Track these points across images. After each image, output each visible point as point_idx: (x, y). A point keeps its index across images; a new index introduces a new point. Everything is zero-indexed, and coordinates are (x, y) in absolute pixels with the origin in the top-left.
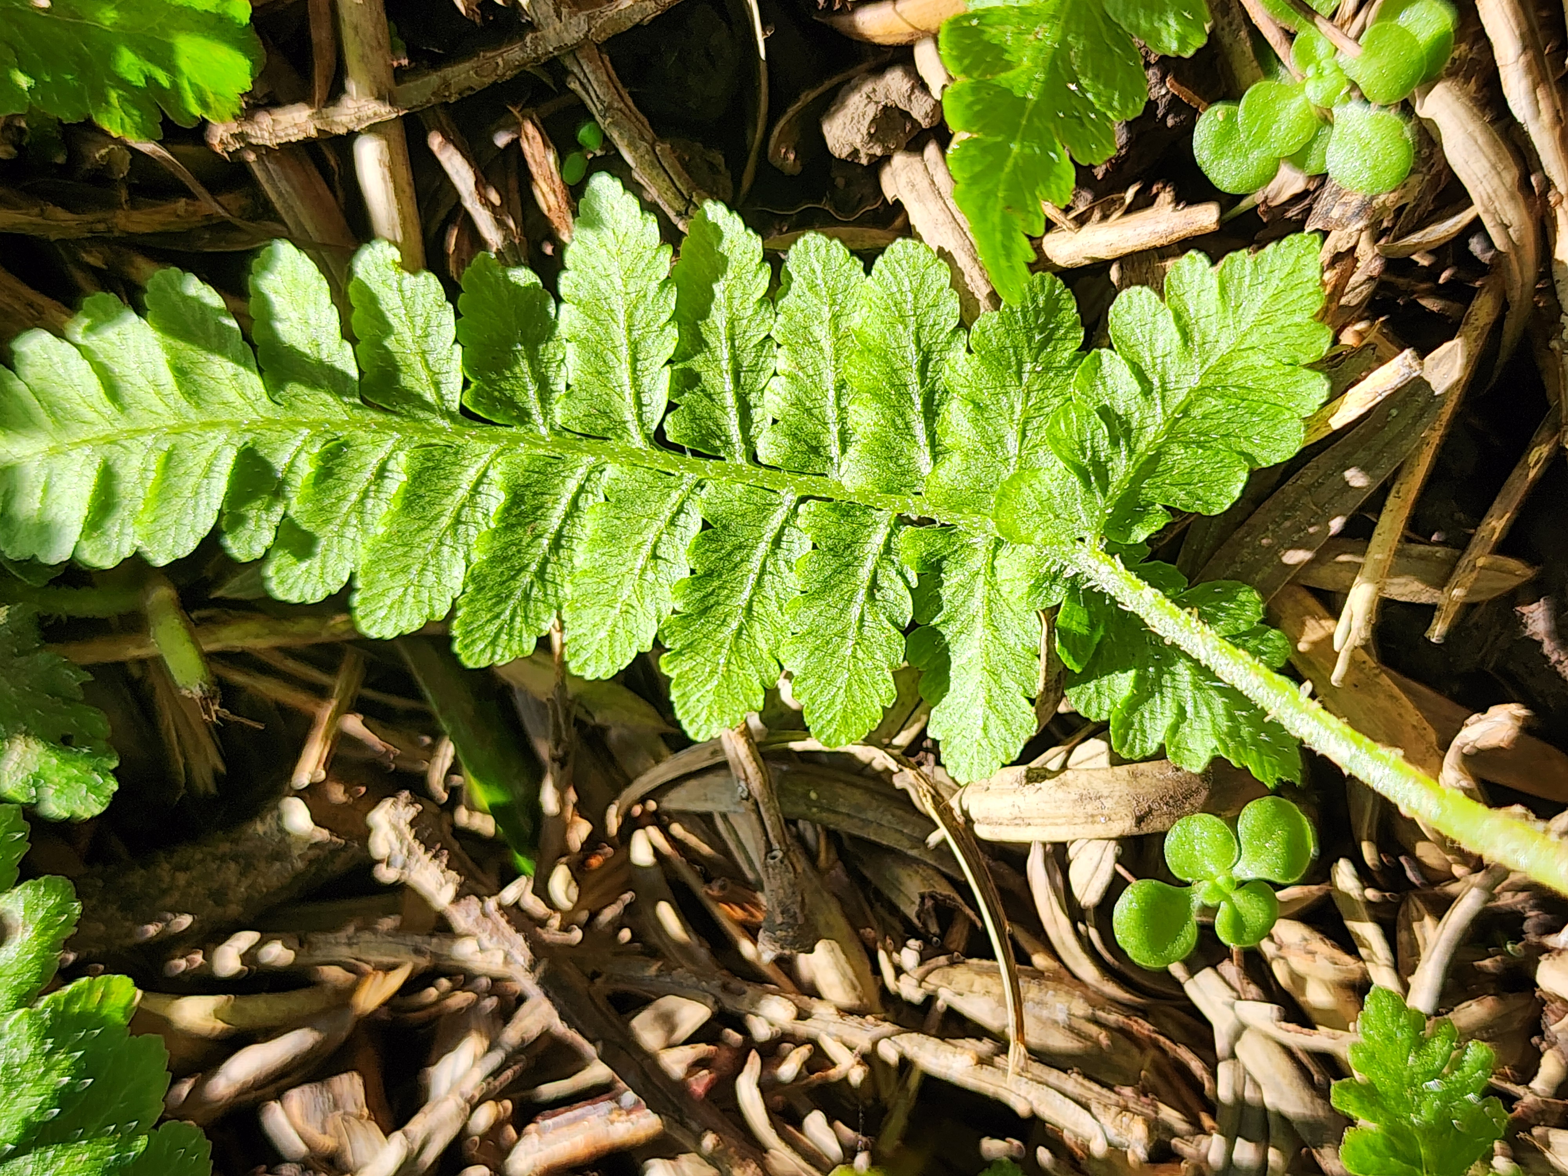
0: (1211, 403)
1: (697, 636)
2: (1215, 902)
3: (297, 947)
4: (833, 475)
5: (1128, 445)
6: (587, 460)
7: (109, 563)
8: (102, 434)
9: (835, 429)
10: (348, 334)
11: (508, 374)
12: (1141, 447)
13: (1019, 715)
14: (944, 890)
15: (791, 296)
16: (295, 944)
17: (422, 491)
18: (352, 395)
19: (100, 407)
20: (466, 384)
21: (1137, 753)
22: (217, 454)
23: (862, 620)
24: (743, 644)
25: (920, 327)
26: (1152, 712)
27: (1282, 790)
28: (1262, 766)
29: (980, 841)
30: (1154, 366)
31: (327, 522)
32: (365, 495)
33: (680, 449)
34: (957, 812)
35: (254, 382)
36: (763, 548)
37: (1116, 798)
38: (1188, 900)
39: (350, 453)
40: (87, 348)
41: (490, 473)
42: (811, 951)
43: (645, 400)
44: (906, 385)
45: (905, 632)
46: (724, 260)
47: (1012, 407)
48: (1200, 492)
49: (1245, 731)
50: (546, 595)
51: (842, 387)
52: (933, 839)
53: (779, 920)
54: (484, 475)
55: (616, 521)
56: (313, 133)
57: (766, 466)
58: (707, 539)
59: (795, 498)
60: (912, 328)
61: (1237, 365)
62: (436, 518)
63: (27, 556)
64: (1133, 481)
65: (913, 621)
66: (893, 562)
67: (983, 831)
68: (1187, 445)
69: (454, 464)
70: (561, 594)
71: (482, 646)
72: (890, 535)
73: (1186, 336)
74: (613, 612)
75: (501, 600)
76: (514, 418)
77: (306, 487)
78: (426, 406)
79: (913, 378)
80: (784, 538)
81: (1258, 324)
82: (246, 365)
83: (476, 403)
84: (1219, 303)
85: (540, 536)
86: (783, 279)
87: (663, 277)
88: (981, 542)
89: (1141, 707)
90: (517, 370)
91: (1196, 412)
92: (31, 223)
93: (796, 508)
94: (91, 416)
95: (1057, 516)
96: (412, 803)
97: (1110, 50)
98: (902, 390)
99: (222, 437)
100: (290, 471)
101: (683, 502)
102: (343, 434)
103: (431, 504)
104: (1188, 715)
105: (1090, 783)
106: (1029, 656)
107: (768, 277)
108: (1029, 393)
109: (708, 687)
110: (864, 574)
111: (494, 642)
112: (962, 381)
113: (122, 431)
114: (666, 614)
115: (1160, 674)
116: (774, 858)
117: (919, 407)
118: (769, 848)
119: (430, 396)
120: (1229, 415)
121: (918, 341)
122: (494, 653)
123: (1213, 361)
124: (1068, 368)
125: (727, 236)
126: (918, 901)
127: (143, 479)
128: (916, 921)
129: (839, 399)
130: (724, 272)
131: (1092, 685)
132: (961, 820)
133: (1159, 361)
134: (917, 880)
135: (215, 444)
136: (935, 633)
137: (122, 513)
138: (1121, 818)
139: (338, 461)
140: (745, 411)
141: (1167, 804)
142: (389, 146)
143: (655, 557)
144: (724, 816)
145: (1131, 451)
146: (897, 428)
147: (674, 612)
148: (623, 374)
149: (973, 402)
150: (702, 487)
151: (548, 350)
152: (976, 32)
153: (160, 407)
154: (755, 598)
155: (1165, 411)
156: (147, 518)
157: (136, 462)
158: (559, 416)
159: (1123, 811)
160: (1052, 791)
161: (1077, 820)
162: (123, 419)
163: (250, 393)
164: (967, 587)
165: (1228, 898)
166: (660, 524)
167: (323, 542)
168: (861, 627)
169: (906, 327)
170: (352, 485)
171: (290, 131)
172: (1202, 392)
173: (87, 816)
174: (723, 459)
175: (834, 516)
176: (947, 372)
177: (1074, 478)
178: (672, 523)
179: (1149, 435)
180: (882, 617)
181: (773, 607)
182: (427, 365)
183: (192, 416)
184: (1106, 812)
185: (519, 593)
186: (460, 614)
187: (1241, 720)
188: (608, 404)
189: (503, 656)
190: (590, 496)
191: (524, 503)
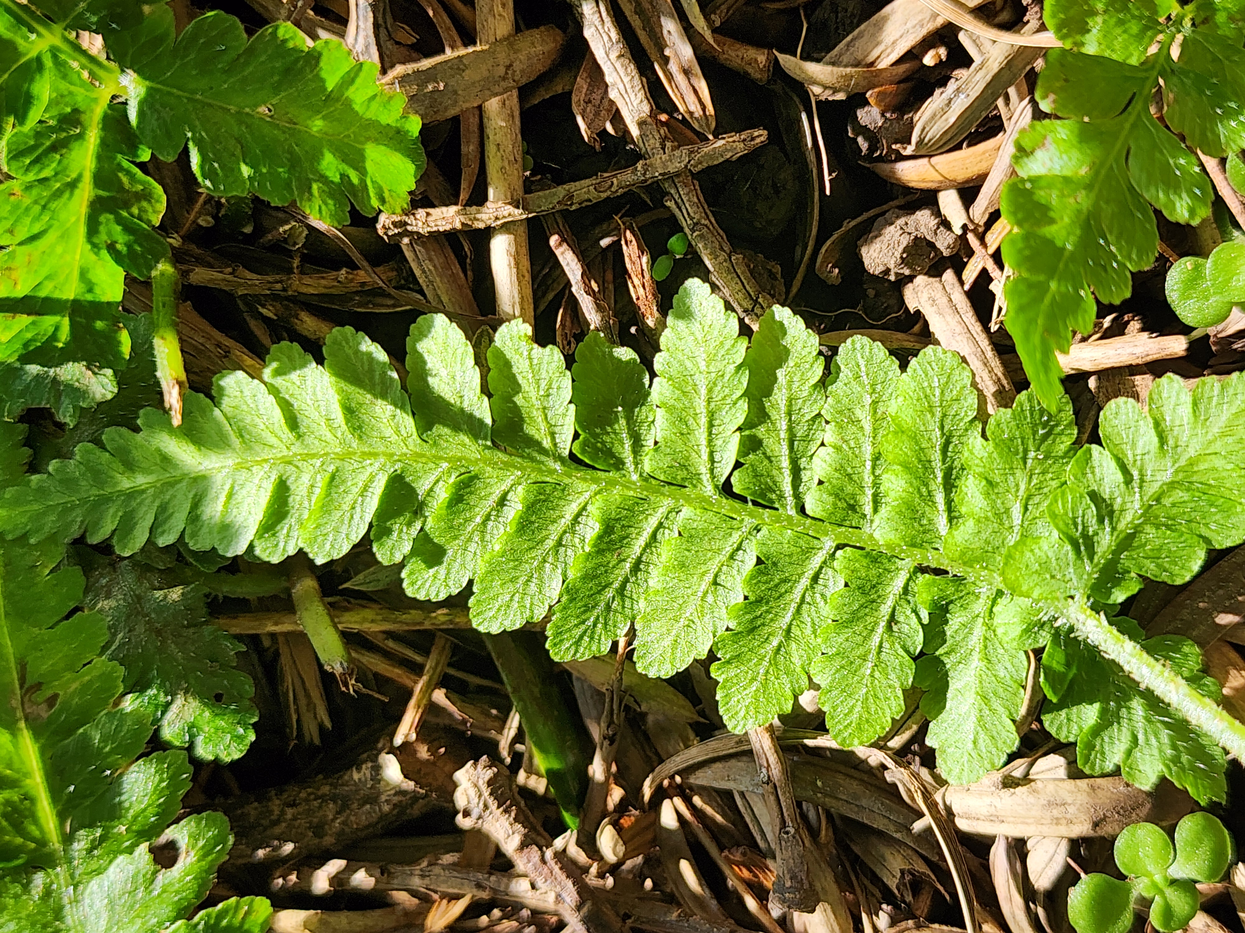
0: (1179, 495)
1: (743, 649)
2: (1151, 895)
3: (378, 874)
4: (866, 529)
5: (1111, 523)
6: (666, 503)
7: (275, 560)
8: (279, 455)
9: (869, 492)
10: (485, 390)
11: (609, 429)
12: (1121, 526)
13: (1004, 734)
14: (921, 867)
15: (839, 384)
16: (377, 872)
17: (533, 518)
18: (485, 439)
19: (280, 433)
20: (576, 436)
21: (1097, 771)
22: (372, 479)
23: (881, 646)
24: (781, 659)
25: (944, 415)
26: (1110, 738)
27: (1213, 808)
28: (1198, 789)
29: (958, 832)
30: (1135, 461)
31: (456, 538)
32: (488, 518)
33: (744, 500)
34: (941, 806)
35: (408, 422)
36: (805, 582)
37: (1077, 806)
38: (1128, 891)
39: (479, 484)
40: (273, 385)
41: (589, 508)
42: (813, 911)
43: (717, 457)
44: (930, 462)
45: (915, 659)
46: (787, 352)
47: (1017, 485)
48: (1167, 566)
49: (1185, 758)
50: (623, 607)
51: (877, 459)
52: (918, 826)
53: (788, 884)
54: (584, 508)
55: (687, 553)
56: (458, 226)
57: (814, 518)
58: (760, 573)
59: (834, 545)
60: (939, 415)
61: (1202, 467)
62: (542, 541)
63: (208, 548)
64: (1114, 553)
65: (921, 651)
66: (909, 602)
67: (962, 824)
68: (1158, 527)
69: (560, 498)
70: (635, 607)
71: (567, 645)
72: (909, 580)
73: (1162, 440)
74: (676, 625)
75: (588, 609)
76: (611, 465)
77: (441, 509)
78: (543, 451)
79: (936, 456)
80: (821, 576)
81: (1223, 435)
82: (402, 408)
83: (583, 451)
84: (1191, 415)
85: (624, 560)
86: (833, 369)
87: (739, 361)
88: (985, 591)
89: (1102, 734)
90: (616, 426)
91: (1167, 501)
92: (224, 280)
93: (834, 552)
94: (273, 440)
95: (1053, 577)
96: (490, 767)
97: (1133, 215)
98: (927, 465)
99: (377, 465)
100: (428, 495)
101: (742, 541)
102: (475, 469)
103: (539, 529)
104: (1140, 742)
105: (1056, 791)
106: (1015, 686)
107: (822, 368)
108: (1031, 477)
109: (747, 692)
110: (885, 610)
111: (578, 643)
112: (977, 461)
113: (295, 455)
114: (721, 631)
115: (1119, 707)
116: (787, 833)
117: (940, 480)
118: (783, 824)
119: (547, 443)
120: (1193, 505)
121: (942, 427)
122: (576, 651)
123: (1182, 462)
124: (1063, 458)
125: (791, 332)
126: (899, 875)
127: (311, 493)
128: (896, 891)
129: (874, 468)
130: (786, 360)
131: (1063, 713)
132: (943, 813)
133: (1138, 458)
134: (899, 858)
135: (369, 470)
136: (939, 662)
137: (291, 520)
138: (1081, 822)
139: (468, 490)
140: (796, 472)
141: (1118, 813)
142: (515, 240)
143: (715, 583)
144: (742, 794)
145: (1114, 529)
146: (921, 496)
147: (728, 629)
148: (701, 436)
149: (986, 479)
150: (759, 531)
151: (642, 413)
152: (1028, 194)
153: (329, 436)
154: (794, 623)
155: (1142, 499)
156: (311, 525)
157: (305, 479)
158: (647, 467)
159: (1083, 817)
160: (1024, 796)
161: (1043, 821)
162: (298, 444)
163: (403, 432)
164: (968, 627)
165: (1161, 892)
166: (723, 557)
167: (450, 553)
168: (880, 652)
169: (933, 415)
170: (477, 509)
171: (439, 223)
172: (1172, 485)
173: (228, 759)
174: (777, 509)
175: (865, 562)
176: (966, 454)
177: (1068, 547)
178: (732, 557)
179: (1128, 517)
180: (897, 646)
181: (808, 631)
182: (546, 418)
183: (354, 445)
184: (1068, 816)
185: (602, 604)
186: (554, 618)
187: (1181, 749)
188: (687, 459)
189: (583, 654)
190: (667, 531)
191: (614, 533)
